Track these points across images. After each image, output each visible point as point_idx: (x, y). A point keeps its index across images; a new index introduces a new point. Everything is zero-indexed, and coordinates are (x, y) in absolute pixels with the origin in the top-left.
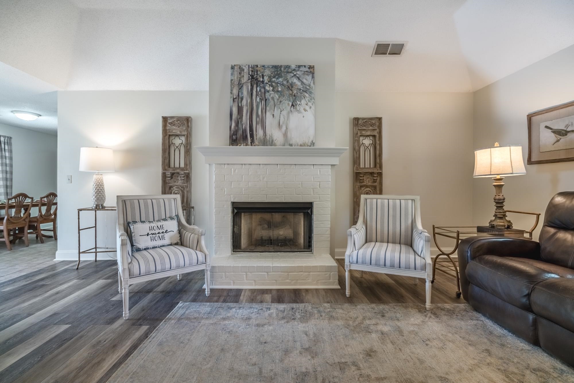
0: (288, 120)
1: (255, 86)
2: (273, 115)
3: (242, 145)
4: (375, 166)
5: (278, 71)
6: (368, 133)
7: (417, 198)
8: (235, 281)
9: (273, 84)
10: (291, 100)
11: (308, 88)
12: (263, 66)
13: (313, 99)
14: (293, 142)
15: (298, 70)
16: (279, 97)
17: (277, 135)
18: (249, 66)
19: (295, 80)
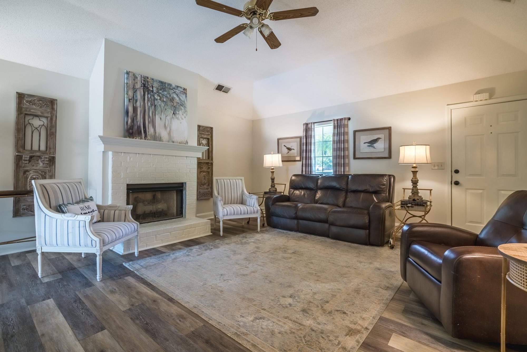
0: (171, 123)
1: (146, 93)
2: (161, 118)
3: (137, 138)
4: (209, 158)
5: (163, 86)
6: (205, 136)
7: (243, 178)
8: (147, 244)
9: (160, 95)
10: (173, 109)
11: (183, 103)
12: (153, 79)
13: (186, 112)
14: (175, 140)
15: (177, 89)
16: (165, 106)
17: (164, 134)
18: (141, 76)
19: (175, 96)
